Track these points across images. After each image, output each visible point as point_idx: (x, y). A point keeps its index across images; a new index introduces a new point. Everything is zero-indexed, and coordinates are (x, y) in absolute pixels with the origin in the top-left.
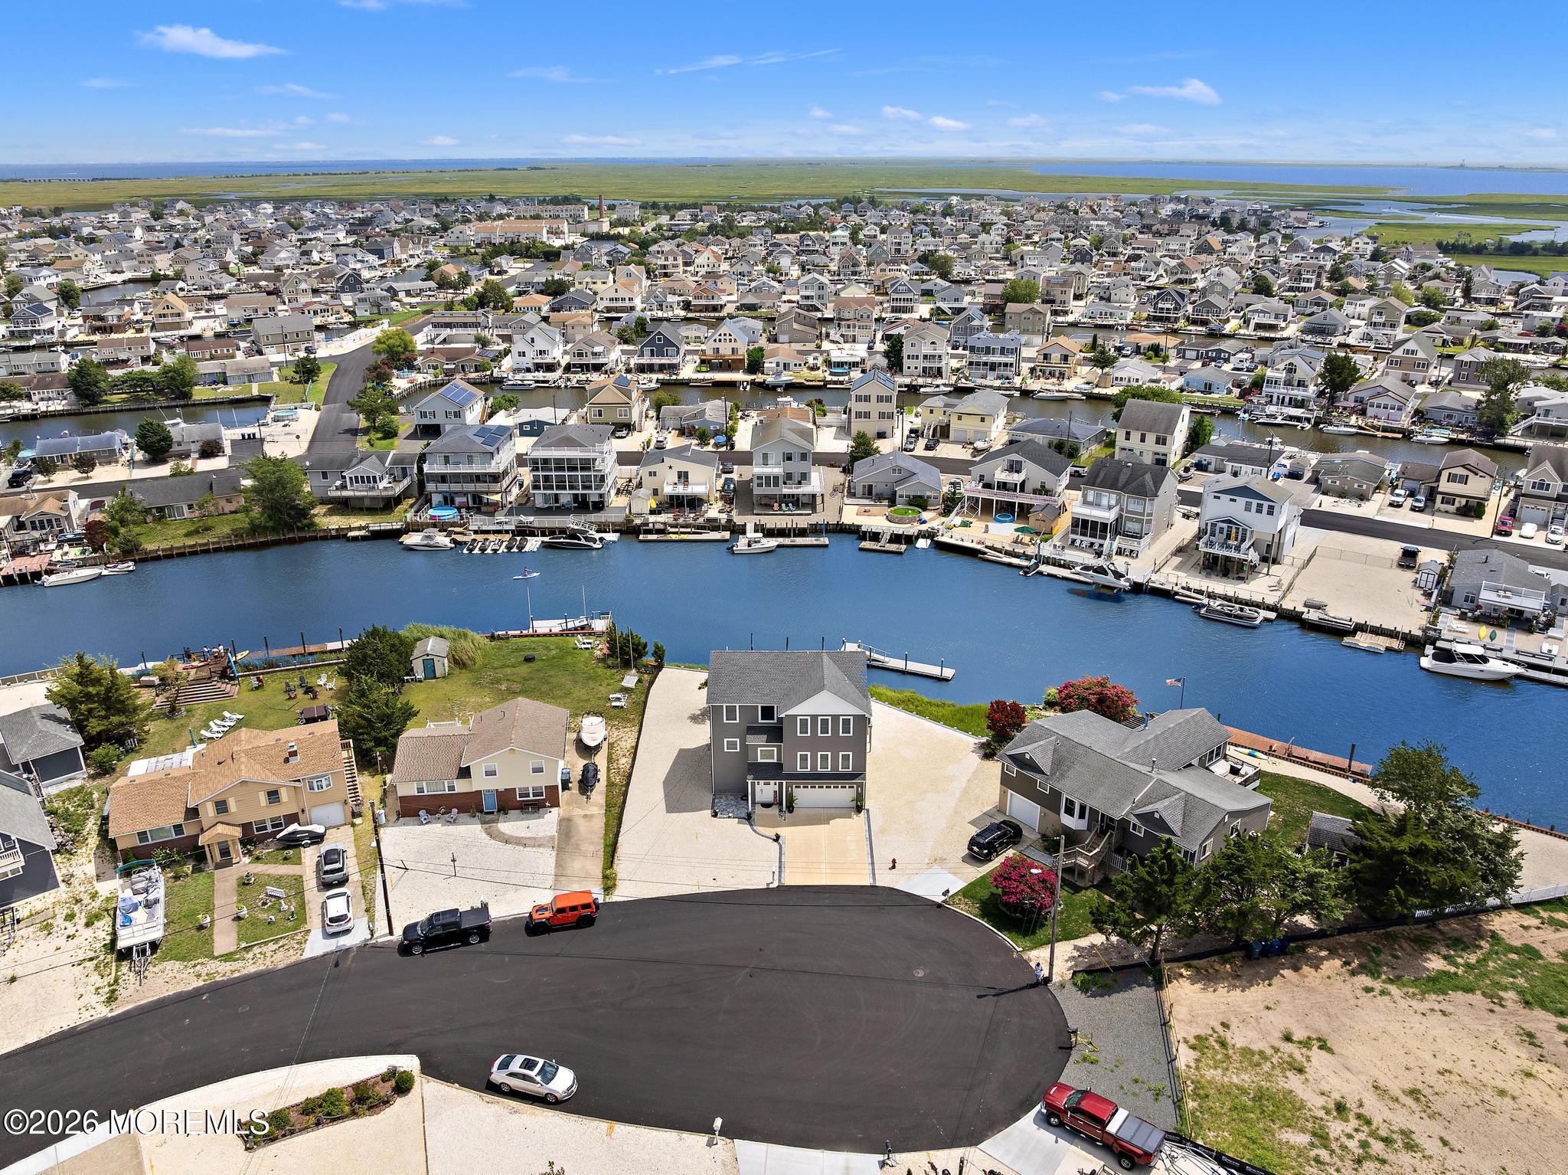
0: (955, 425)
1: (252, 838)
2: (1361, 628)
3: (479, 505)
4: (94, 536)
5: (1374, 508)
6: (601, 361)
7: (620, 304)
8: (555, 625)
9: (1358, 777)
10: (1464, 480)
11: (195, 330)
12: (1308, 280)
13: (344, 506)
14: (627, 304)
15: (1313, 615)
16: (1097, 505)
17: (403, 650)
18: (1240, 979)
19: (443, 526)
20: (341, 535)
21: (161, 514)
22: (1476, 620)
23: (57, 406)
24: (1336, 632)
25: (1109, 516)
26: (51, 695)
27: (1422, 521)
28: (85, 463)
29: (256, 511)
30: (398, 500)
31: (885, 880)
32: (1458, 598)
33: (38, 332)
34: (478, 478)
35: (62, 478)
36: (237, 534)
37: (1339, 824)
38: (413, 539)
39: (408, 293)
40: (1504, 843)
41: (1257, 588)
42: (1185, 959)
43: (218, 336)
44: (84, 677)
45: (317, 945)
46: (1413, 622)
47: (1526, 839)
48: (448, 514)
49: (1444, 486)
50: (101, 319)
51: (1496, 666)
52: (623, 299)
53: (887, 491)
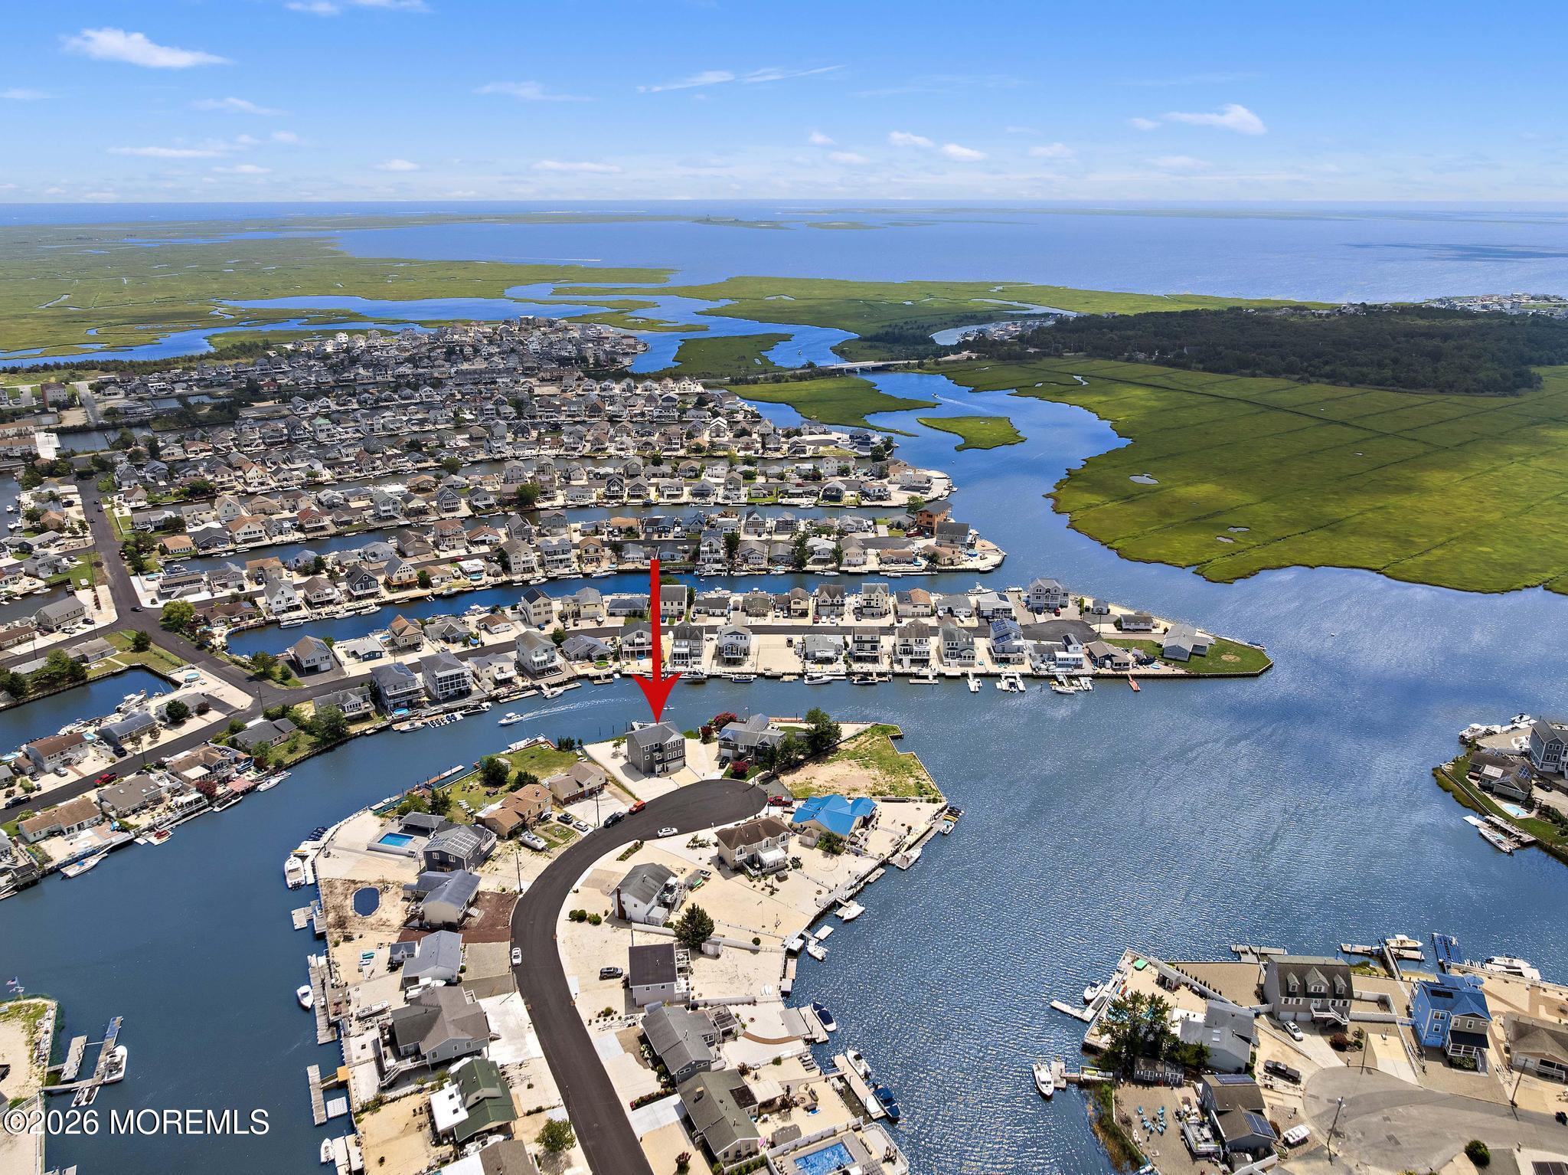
0: (582, 610)
1: (539, 820)
2: (784, 674)
5: (769, 620)
6: (331, 597)
7: (253, 536)
9: (800, 722)
10: (799, 603)
12: (676, 444)
13: (352, 721)
14: (258, 535)
15: (768, 673)
16: (681, 646)
18: (792, 773)
22: (816, 663)
24: (777, 677)
25: (686, 650)
27: (789, 622)
30: (370, 712)
31: (704, 779)
32: (809, 656)
34: (410, 693)
36: (313, 746)
37: (803, 734)
39: (41, 545)
40: (837, 727)
41: (746, 668)
42: (781, 772)
46: (799, 669)
47: (842, 726)
48: (403, 712)
49: (793, 606)
51: (826, 678)
52: (255, 532)
53: (585, 655)
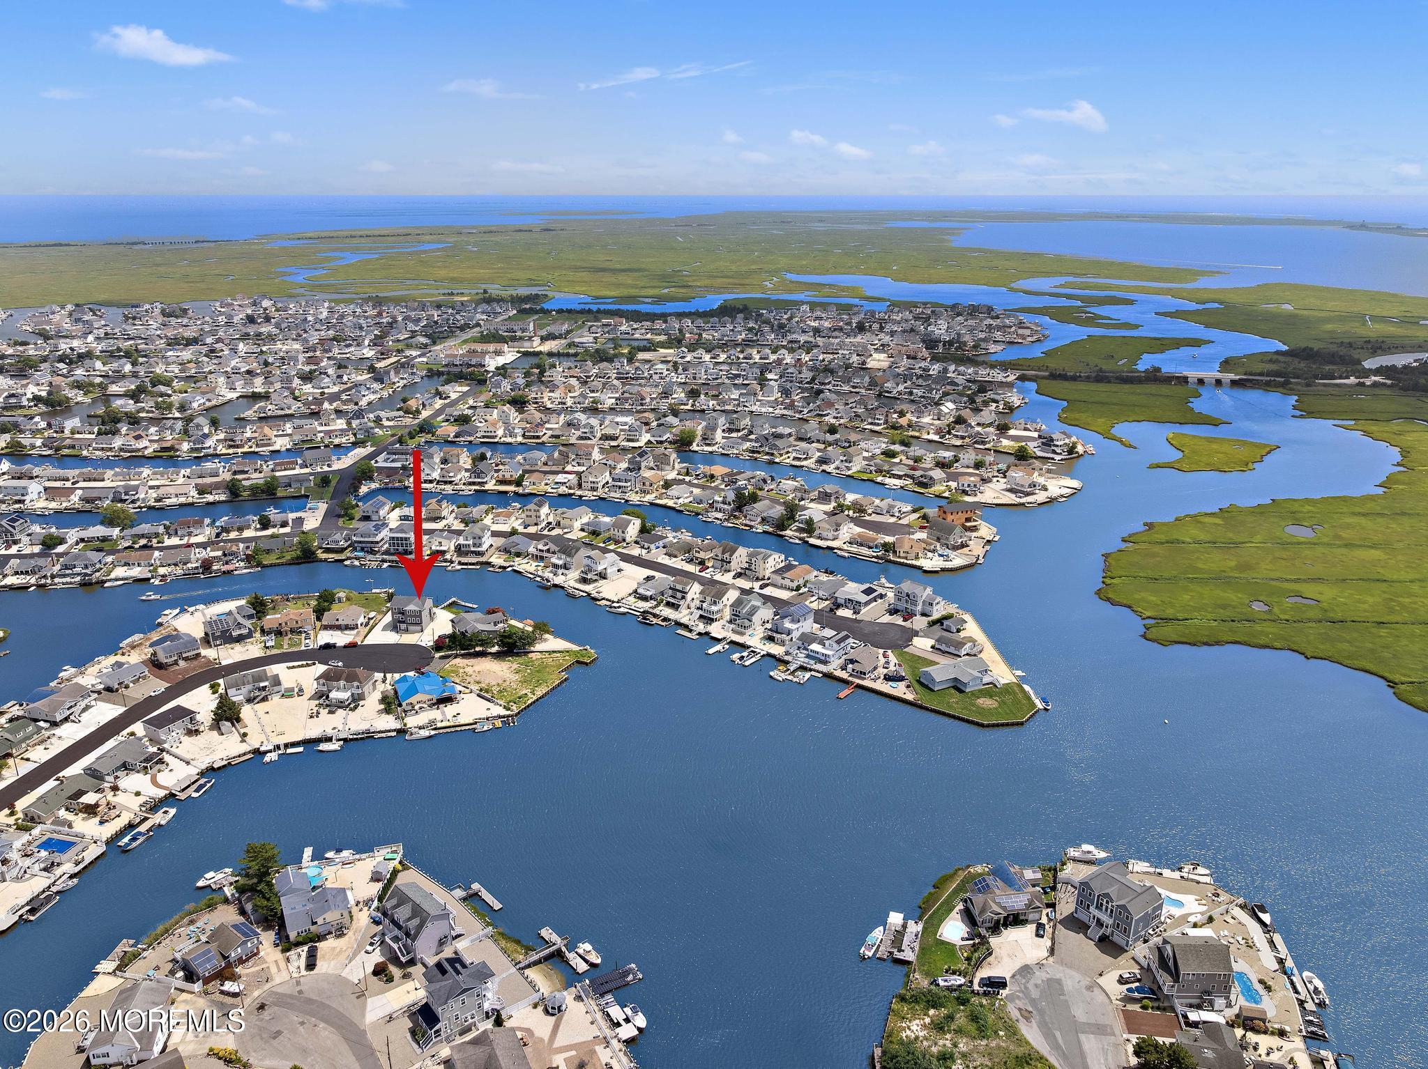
0: (562, 521)
1: (292, 631)
2: (604, 599)
3: (372, 552)
4: (248, 559)
8: (378, 591)
11: (276, 447)
13: (328, 550)
14: (493, 434)
15: (595, 595)
16: (560, 559)
17: (333, 595)
18: (469, 659)
19: (357, 558)
20: (326, 560)
21: (268, 552)
22: (636, 598)
23: (223, 497)
24: (596, 600)
25: (561, 563)
26: (248, 602)
28: (240, 529)
29: (298, 552)
30: (346, 549)
31: (418, 643)
32: (637, 591)
33: (204, 448)
34: (372, 542)
35: (233, 535)
36: (292, 559)
38: (348, 563)
39: (388, 419)
41: (588, 587)
42: (463, 655)
43: (288, 450)
44: (256, 598)
45: (303, 648)
46: (619, 598)
48: (361, 554)
49: (695, 554)
50: (232, 440)
